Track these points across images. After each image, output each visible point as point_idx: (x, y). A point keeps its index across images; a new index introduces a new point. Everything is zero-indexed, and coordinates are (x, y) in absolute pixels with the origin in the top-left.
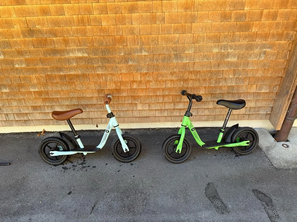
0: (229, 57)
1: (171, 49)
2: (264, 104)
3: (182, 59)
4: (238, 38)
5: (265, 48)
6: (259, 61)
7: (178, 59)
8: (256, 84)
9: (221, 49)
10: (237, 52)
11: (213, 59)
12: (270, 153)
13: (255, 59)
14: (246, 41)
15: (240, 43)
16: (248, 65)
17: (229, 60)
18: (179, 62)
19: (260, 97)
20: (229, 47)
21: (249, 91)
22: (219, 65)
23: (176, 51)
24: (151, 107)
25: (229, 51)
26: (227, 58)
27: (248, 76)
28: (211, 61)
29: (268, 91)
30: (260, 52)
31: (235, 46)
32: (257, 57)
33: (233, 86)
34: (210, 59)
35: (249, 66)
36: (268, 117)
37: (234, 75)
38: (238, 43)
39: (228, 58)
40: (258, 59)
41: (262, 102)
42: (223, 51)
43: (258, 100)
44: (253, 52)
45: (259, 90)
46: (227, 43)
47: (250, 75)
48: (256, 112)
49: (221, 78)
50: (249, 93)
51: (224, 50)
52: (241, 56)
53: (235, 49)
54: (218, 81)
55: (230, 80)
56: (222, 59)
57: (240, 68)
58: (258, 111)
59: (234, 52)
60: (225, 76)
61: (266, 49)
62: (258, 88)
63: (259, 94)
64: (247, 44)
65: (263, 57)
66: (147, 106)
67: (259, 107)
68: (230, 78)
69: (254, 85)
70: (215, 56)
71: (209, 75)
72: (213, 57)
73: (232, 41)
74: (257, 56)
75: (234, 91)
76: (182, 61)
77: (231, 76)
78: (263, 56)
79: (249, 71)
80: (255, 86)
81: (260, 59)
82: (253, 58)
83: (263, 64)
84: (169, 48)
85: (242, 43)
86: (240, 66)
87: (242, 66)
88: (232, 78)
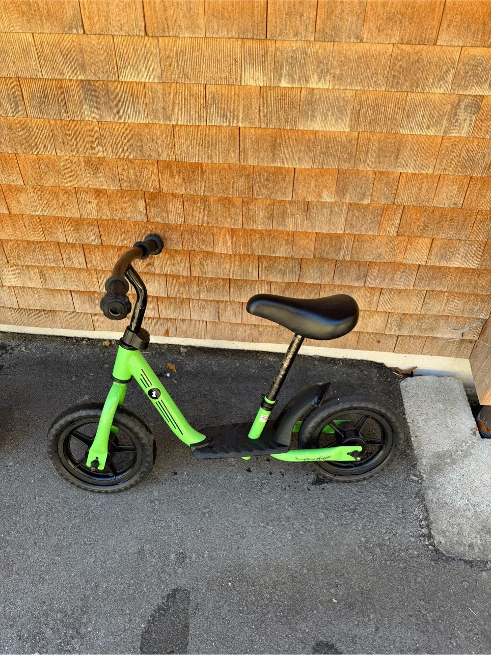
0: (313, 111)
1: (59, 58)
2: (456, 306)
3: (118, 107)
4: (352, 23)
5: (479, 83)
6: (447, 143)
7: (102, 106)
8: (430, 234)
9: (278, 72)
10: (349, 95)
11: (247, 117)
12: (439, 480)
13: (431, 132)
14: (393, 40)
15: (361, 47)
16: (397, 157)
17: (317, 125)
18: (109, 120)
19: (441, 283)
20: (311, 67)
21: (399, 259)
22: (275, 146)
23: (83, 68)
24: (49, 281)
25: (314, 83)
26: (305, 115)
27: (398, 201)
28: (241, 125)
29: (473, 264)
30: (454, 99)
31: (342, 64)
32: (438, 123)
33: (338, 237)
34: (235, 117)
35: (401, 161)
36: (466, 350)
37: (341, 191)
38: (353, 49)
39: (313, 116)
40: (445, 132)
41: (448, 300)
42: (284, 84)
43: (433, 291)
44: (421, 97)
45: (442, 257)
46: (305, 45)
47: (406, 197)
48: (426, 330)
49: (290, 202)
50: (401, 264)
51: (291, 77)
52: (369, 113)
53: (339, 78)
54: (277, 211)
55: (326, 212)
56: (286, 122)
57: (367, 167)
58: (432, 330)
59: (337, 93)
60: (305, 193)
61: (483, 89)
62: (435, 250)
63: (438, 272)
64: (397, 57)
65: (466, 127)
66: (34, 274)
67: (437, 317)
68: (324, 205)
69: (421, 236)
70: (256, 105)
71: (241, 183)
72: (248, 108)
73: (323, 37)
74: (440, 117)
75: (342, 253)
76: (119, 116)
77: (327, 197)
78: (467, 122)
79: (403, 180)
80: (427, 241)
81: (454, 134)
82: (420, 126)
83: (464, 154)
84: (47, 50)
85: (373, 48)
86: (363, 156)
87: (371, 158)
88: (331, 205)
